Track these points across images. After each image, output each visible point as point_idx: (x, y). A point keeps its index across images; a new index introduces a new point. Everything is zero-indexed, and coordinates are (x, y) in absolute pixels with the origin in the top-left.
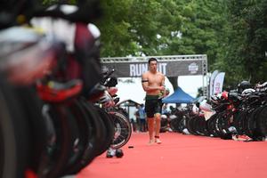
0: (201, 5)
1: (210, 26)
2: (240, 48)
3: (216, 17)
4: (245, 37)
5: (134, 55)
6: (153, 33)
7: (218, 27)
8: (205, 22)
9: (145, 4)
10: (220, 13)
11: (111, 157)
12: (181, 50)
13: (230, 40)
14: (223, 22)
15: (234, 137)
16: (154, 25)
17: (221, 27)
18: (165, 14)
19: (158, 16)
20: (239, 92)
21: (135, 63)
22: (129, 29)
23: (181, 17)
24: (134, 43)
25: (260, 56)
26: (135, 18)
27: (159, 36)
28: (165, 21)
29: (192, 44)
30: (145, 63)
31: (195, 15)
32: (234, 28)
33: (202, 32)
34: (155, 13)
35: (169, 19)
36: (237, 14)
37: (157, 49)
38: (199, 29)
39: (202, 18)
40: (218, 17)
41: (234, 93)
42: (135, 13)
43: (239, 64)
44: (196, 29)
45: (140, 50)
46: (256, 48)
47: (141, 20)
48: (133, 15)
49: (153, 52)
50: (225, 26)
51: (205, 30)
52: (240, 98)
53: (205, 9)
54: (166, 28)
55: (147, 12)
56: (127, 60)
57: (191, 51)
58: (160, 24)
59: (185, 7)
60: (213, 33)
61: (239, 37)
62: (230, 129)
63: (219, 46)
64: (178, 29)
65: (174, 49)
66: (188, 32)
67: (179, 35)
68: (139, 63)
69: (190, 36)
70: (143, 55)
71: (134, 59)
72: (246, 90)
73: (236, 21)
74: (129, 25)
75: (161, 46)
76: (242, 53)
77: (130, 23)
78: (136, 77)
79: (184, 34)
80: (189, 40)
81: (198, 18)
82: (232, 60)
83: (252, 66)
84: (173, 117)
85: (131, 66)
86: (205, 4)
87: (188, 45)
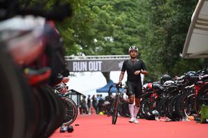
0: (129, 17)
1: (136, 33)
2: (159, 50)
3: (141, 26)
4: (164, 41)
5: (76, 55)
6: (91, 38)
7: (142, 33)
8: (131, 29)
9: (86, 15)
10: (144, 23)
11: (64, 132)
12: (112, 51)
13: (152, 44)
14: (146, 30)
15: (157, 119)
16: (92, 31)
17: (145, 34)
18: (102, 23)
19: (96, 24)
20: (162, 84)
21: (77, 61)
22: (73, 34)
23: (113, 25)
24: (77, 45)
25: (175, 56)
26: (78, 26)
27: (96, 40)
28: (101, 29)
29: (121, 47)
30: (84, 61)
31: (124, 24)
32: (155, 34)
33: (130, 37)
34: (93, 22)
35: (104, 27)
36: (158, 24)
37: (94, 50)
38: (127, 35)
39: (129, 27)
40: (142, 26)
41: (156, 84)
42: (78, 22)
43: (158, 63)
44: (124, 35)
45: (81, 51)
46: (172, 50)
47: (83, 27)
48: (77, 23)
49: (91, 52)
50: (147, 33)
51: (132, 36)
52: (161, 88)
53: (132, 20)
54: (102, 34)
55: (87, 21)
56: (71, 58)
57: (121, 52)
58: (97, 31)
59: (116, 18)
60: (138, 39)
61: (159, 42)
62: (154, 112)
63: (143, 49)
64: (110, 35)
65: (108, 51)
66: (119, 37)
67: (111, 40)
68: (80, 61)
69: (120, 40)
70: (83, 55)
71: (77, 58)
72: (167, 82)
73: (156, 29)
74: (73, 31)
75: (97, 48)
76: (162, 54)
77: (74, 29)
78: (78, 71)
79: (116, 39)
80: (119, 44)
81: (126, 26)
82: (153, 59)
83: (169, 64)
84: (107, 103)
85: (74, 63)
86: (132, 16)
87: (118, 48)
